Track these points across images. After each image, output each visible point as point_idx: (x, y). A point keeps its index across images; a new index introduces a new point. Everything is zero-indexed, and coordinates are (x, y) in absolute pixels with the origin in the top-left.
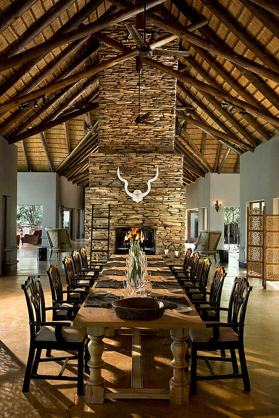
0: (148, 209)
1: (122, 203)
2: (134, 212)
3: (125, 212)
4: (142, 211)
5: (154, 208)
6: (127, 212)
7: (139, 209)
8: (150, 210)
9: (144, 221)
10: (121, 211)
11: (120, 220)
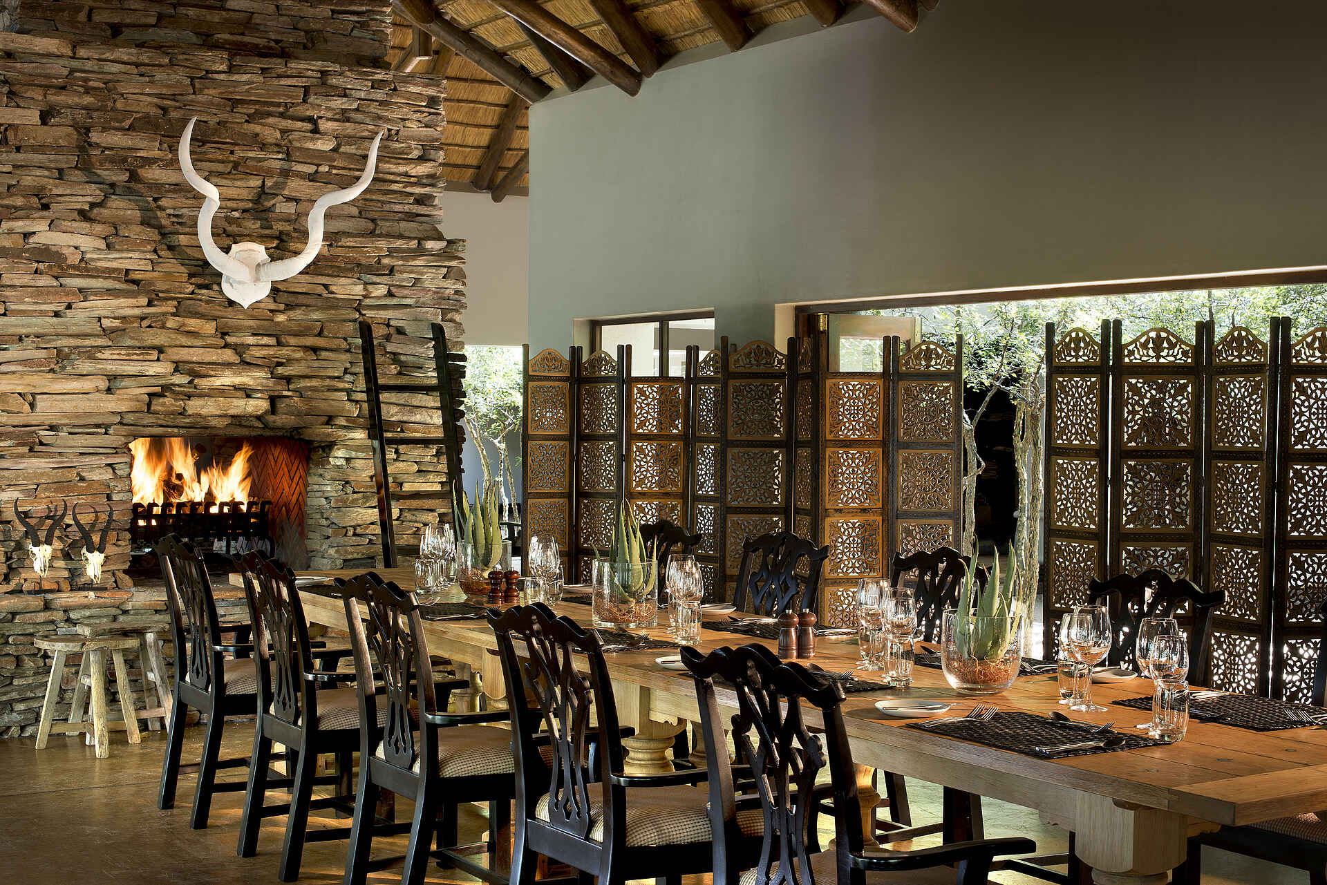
0: (292, 341)
1: (170, 307)
2: (228, 355)
3: (184, 354)
4: (264, 352)
5: (320, 334)
6: (195, 355)
7: (251, 340)
8: (306, 348)
9: (273, 400)
10: (160, 350)
11: (161, 395)
